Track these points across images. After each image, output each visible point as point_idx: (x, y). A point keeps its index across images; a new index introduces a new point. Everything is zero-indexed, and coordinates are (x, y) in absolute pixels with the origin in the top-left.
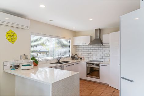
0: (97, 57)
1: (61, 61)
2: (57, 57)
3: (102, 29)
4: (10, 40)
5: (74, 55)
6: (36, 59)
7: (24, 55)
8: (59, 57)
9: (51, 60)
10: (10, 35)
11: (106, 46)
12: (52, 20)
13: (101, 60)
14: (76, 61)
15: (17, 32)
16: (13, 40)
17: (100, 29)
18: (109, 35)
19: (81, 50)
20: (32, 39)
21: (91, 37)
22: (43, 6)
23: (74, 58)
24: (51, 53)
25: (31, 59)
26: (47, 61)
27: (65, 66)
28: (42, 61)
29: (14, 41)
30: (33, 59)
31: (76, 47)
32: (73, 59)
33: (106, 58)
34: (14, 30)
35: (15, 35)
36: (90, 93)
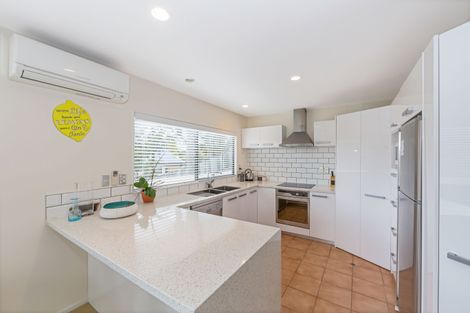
0: (298, 175)
1: (215, 185)
2: (205, 176)
3: (311, 110)
4: (68, 131)
5: (243, 171)
6: (149, 183)
7: (115, 173)
8: (210, 176)
9: (189, 185)
10: (67, 114)
11: (320, 150)
12: (192, 81)
13: (309, 182)
14: (249, 185)
16: (78, 131)
17: (305, 110)
18: (334, 121)
19: (259, 160)
21: (284, 129)
23: (243, 177)
24: (191, 166)
25: (135, 185)
26: (178, 189)
27: (225, 200)
28: (168, 188)
29: (83, 134)
31: (247, 152)
32: (242, 180)
33: (321, 176)
35: (83, 117)
36: (294, 270)
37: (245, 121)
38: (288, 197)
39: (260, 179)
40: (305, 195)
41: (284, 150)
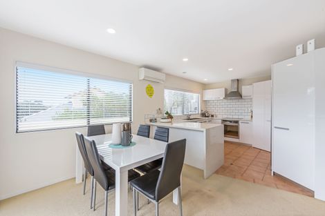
0: (234, 114)
1: (191, 117)
2: (187, 114)
3: (241, 79)
4: (149, 95)
5: (203, 112)
6: (170, 113)
7: (160, 109)
8: (189, 113)
10: (149, 89)
12: (185, 73)
13: (240, 117)
14: (207, 118)
15: (155, 87)
17: (238, 80)
20: (167, 92)
21: (226, 90)
22: (186, 60)
23: (204, 115)
29: (152, 95)
30: (167, 113)
31: (205, 102)
33: (246, 114)
34: (152, 85)
35: (152, 89)
37: (205, 86)
38: (228, 123)
39: (212, 116)
40: (237, 122)
41: (226, 101)
